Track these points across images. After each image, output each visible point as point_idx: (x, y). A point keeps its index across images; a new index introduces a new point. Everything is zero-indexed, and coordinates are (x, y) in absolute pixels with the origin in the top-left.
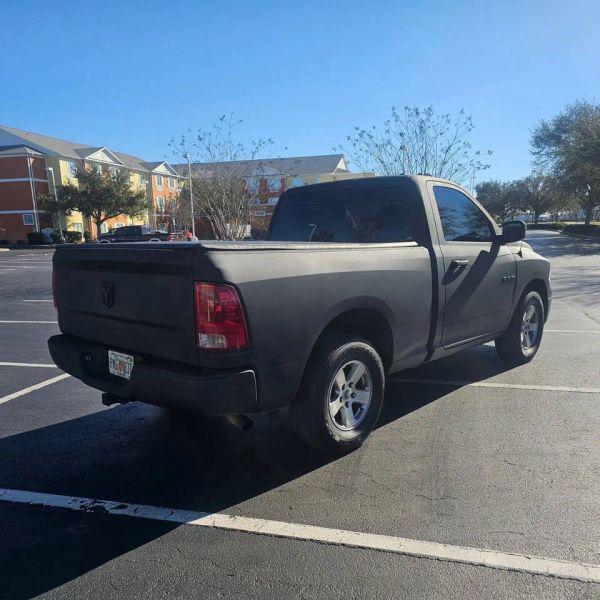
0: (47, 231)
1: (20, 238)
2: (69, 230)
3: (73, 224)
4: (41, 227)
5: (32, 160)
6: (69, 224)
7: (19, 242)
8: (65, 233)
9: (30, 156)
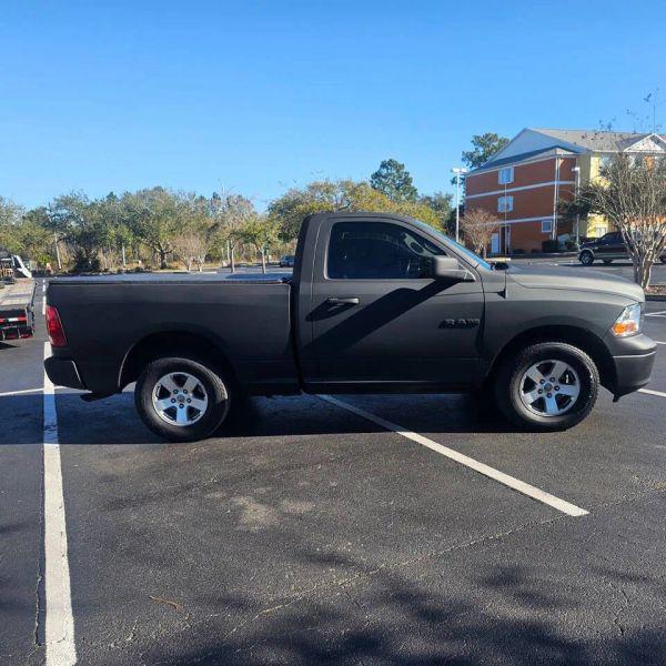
0: (564, 238)
1: (534, 247)
2: (589, 236)
3: (595, 229)
4: (559, 234)
5: (561, 161)
6: (590, 228)
7: (534, 251)
8: (584, 240)
9: (560, 157)
